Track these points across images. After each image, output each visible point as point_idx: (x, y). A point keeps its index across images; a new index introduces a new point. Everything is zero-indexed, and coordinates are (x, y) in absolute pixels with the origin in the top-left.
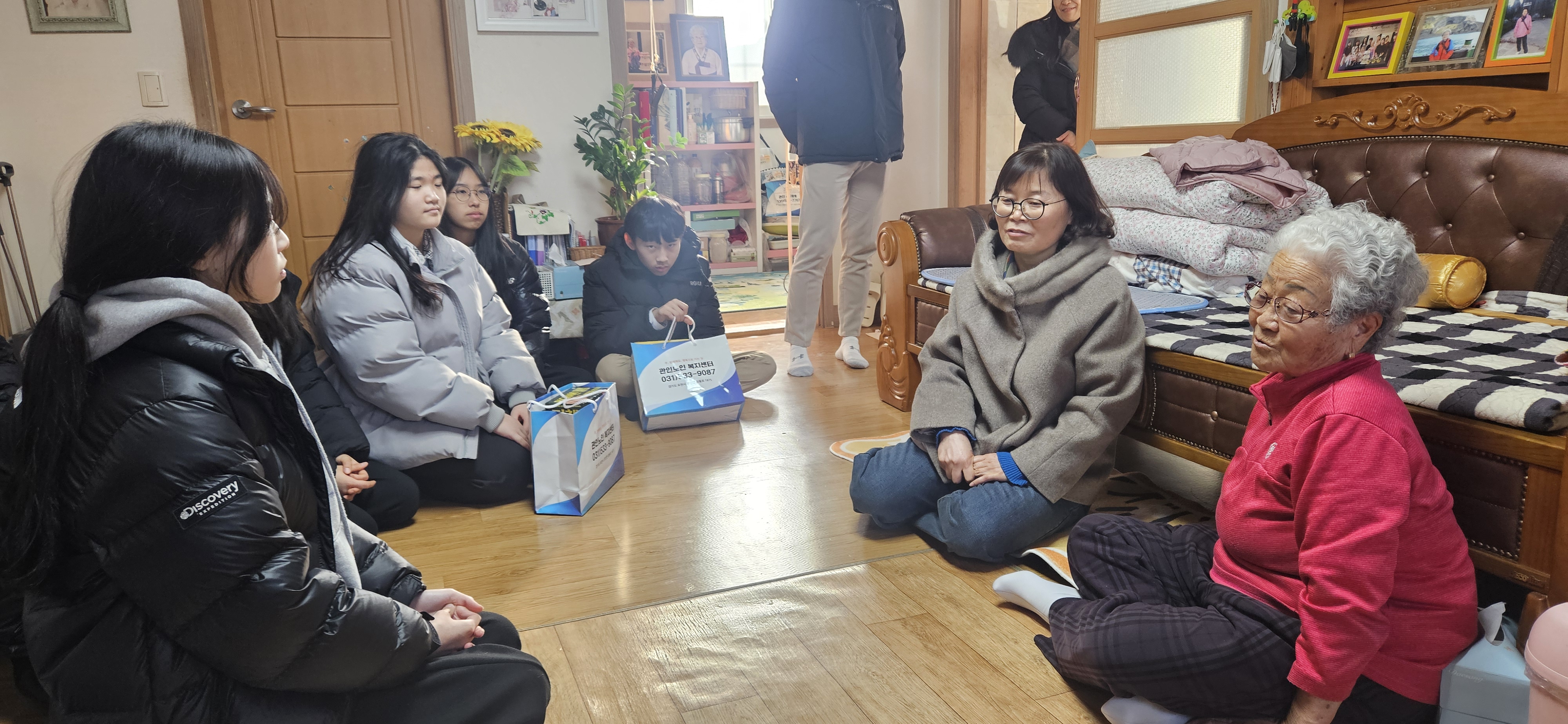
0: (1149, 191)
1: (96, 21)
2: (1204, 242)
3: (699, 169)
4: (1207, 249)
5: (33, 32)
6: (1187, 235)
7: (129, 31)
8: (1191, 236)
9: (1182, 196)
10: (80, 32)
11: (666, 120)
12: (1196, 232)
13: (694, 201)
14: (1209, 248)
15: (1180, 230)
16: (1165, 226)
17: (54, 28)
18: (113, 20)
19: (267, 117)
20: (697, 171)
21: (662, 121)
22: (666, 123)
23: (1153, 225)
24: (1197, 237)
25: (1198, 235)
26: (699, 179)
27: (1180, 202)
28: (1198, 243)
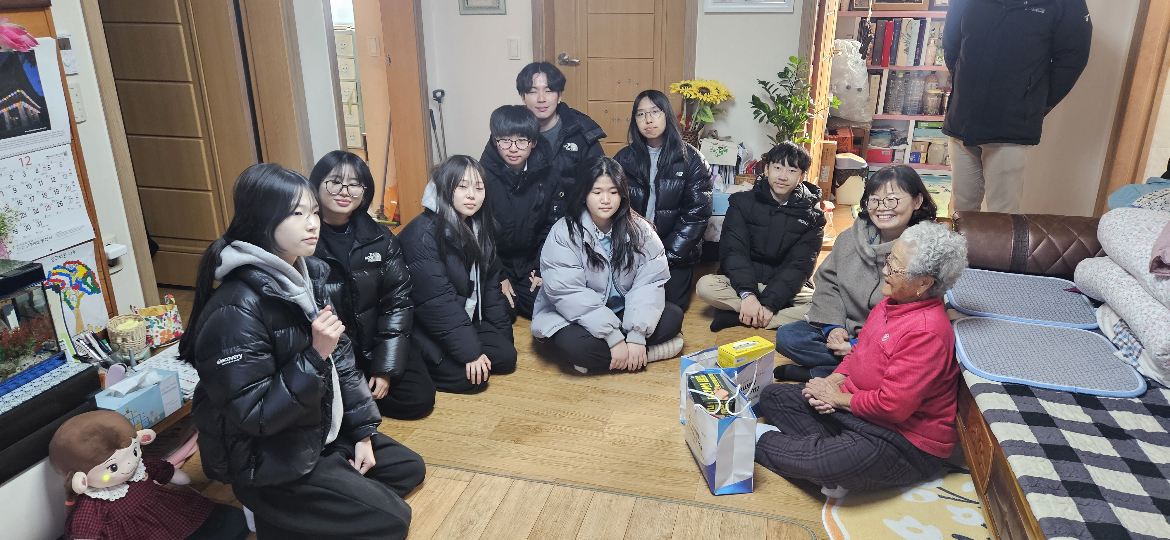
0: (1137, 266)
1: (490, 8)
2: (1158, 334)
3: (934, 85)
4: (1157, 343)
5: (461, 14)
6: (1148, 321)
7: (505, 14)
8: (1151, 324)
9: (1158, 283)
10: (482, 14)
11: (906, 45)
12: (1157, 322)
13: (922, 111)
14: (1159, 342)
15: (1145, 314)
16: (1137, 304)
17: (470, 12)
18: (498, 8)
19: (576, 64)
20: (931, 86)
21: (902, 46)
22: (905, 48)
23: (1130, 299)
24: (1155, 327)
25: (1157, 325)
26: (930, 94)
27: (1154, 287)
28: (1153, 333)
